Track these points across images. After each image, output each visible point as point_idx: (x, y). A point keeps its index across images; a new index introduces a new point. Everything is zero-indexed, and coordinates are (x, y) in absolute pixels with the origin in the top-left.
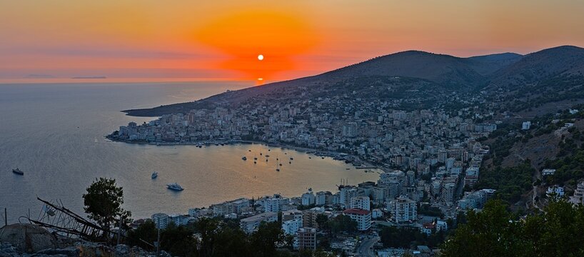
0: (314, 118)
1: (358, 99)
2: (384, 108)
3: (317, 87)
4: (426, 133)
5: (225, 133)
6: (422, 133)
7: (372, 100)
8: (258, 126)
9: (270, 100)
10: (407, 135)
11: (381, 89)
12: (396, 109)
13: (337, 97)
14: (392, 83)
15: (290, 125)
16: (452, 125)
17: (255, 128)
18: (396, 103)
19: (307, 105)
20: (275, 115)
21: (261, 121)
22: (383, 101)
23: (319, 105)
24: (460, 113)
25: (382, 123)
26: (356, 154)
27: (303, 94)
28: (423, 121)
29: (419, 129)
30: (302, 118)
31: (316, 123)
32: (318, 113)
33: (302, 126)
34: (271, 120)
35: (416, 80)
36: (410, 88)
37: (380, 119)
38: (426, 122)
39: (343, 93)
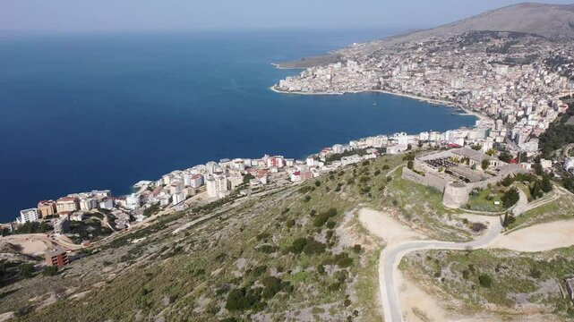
0: (428, 71)
1: (468, 55)
2: (489, 63)
3: (432, 42)
4: (523, 87)
5: (359, 85)
6: (519, 87)
7: (480, 55)
8: (384, 78)
9: (392, 54)
10: (505, 88)
11: (489, 44)
12: (500, 63)
13: (449, 53)
14: (500, 38)
15: (408, 77)
16: (547, 82)
17: (381, 79)
18: (501, 57)
19: (423, 60)
20: (398, 69)
21: (387, 74)
22: (490, 56)
23: (433, 60)
24: (560, 69)
25: (486, 77)
26: (460, 102)
27: (420, 49)
28: (523, 75)
29: (517, 83)
30: (419, 72)
31: (429, 75)
32: (431, 67)
33: (418, 78)
34: (394, 73)
35: (523, 35)
36: (516, 43)
37: (485, 72)
38: (526, 76)
39: (454, 48)
